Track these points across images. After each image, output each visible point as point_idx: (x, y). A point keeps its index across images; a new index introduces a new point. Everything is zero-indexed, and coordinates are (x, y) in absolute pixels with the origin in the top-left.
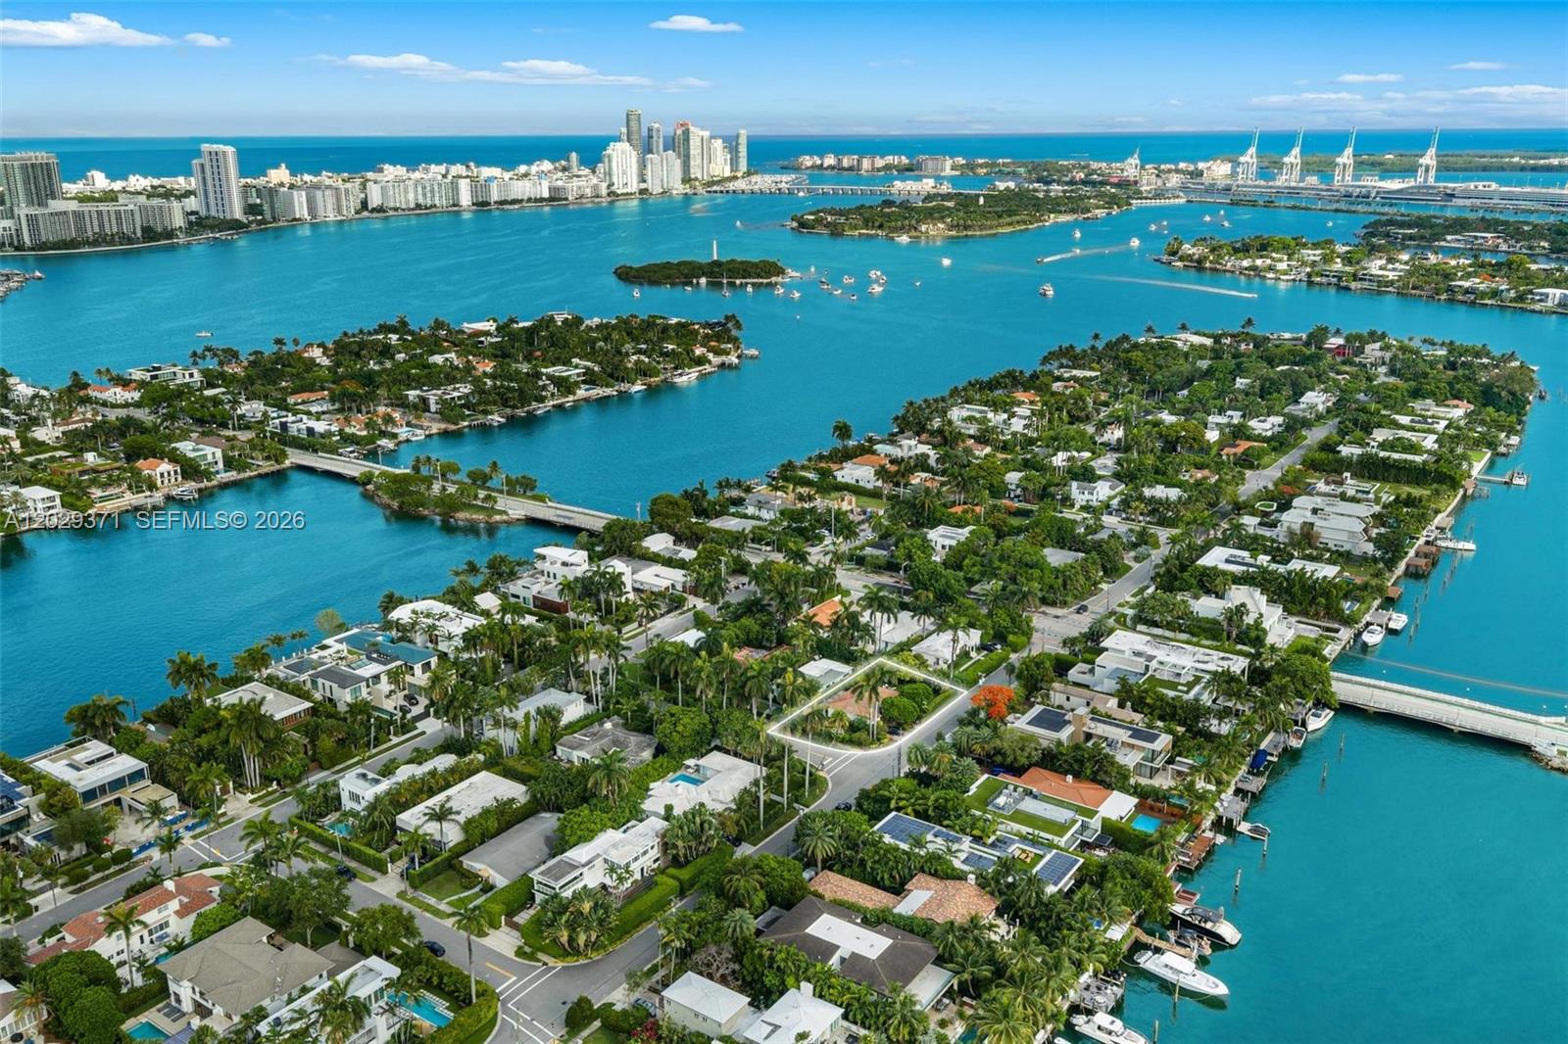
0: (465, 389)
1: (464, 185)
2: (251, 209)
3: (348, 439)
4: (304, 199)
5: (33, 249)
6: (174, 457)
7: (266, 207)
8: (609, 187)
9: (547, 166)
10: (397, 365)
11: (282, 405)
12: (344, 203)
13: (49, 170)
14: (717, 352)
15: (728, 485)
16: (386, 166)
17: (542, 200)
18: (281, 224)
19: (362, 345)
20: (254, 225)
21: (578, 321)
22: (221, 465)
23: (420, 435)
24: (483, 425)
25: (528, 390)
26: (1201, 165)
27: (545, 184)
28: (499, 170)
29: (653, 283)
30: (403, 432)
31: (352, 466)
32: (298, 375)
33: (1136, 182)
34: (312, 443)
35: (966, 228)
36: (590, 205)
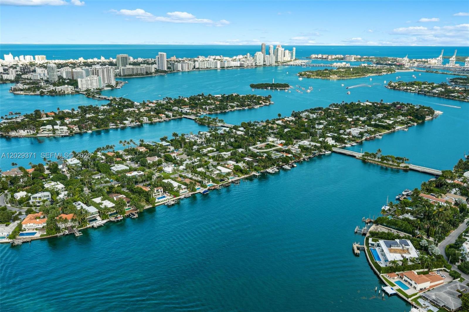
0: (213, 106)
1: (219, 62)
2: (169, 68)
3: (193, 113)
4: (181, 66)
5: (123, 76)
6: (165, 114)
7: (172, 67)
8: (255, 63)
9: (241, 57)
10: (201, 102)
11: (181, 108)
12: (190, 67)
13: (126, 58)
14: (265, 102)
15: (256, 122)
16: (200, 56)
17: (238, 67)
18: (175, 71)
19: (195, 98)
20: (169, 72)
21: (238, 95)
22: (172, 116)
23: (205, 114)
24: (216, 113)
25: (225, 108)
26: (429, 60)
27: (239, 63)
28: (228, 58)
29: (258, 88)
30: (202, 113)
31: (193, 117)
32: (183, 103)
33: (404, 65)
34: (186, 114)
35: (343, 77)
36: (250, 68)
